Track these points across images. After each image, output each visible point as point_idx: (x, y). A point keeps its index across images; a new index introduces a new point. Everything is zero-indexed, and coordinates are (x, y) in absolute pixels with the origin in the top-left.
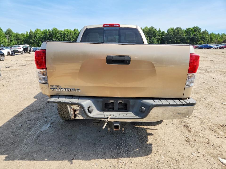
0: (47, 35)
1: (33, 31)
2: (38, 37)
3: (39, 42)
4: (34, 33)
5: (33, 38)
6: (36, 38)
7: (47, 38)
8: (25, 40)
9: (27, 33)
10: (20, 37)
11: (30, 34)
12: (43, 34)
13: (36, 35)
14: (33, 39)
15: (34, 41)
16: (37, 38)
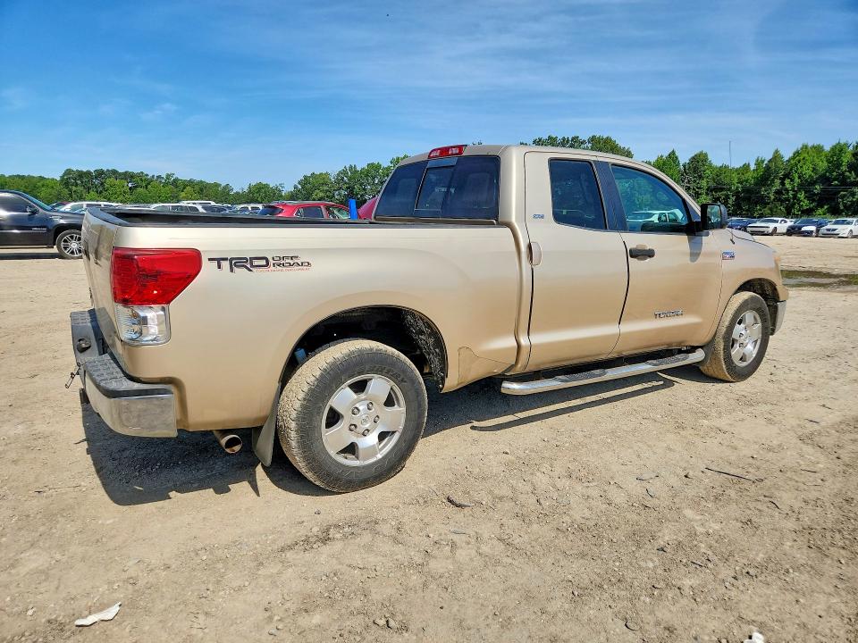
0: (839, 165)
1: (787, 154)
2: (799, 178)
3: (795, 197)
4: (789, 161)
5: (778, 182)
6: (787, 181)
7: (835, 179)
8: (746, 190)
9: (759, 163)
10: (727, 181)
11: (768, 168)
12: (823, 165)
13: (791, 169)
14: (777, 185)
15: (778, 192)
16: (792, 180)
